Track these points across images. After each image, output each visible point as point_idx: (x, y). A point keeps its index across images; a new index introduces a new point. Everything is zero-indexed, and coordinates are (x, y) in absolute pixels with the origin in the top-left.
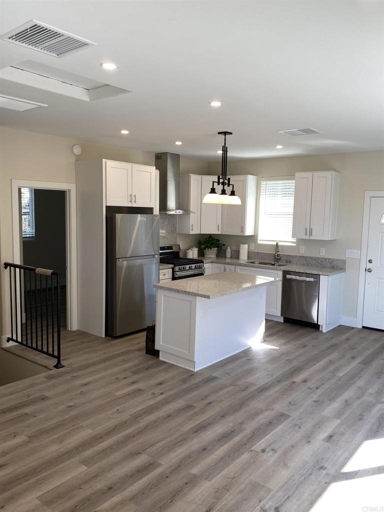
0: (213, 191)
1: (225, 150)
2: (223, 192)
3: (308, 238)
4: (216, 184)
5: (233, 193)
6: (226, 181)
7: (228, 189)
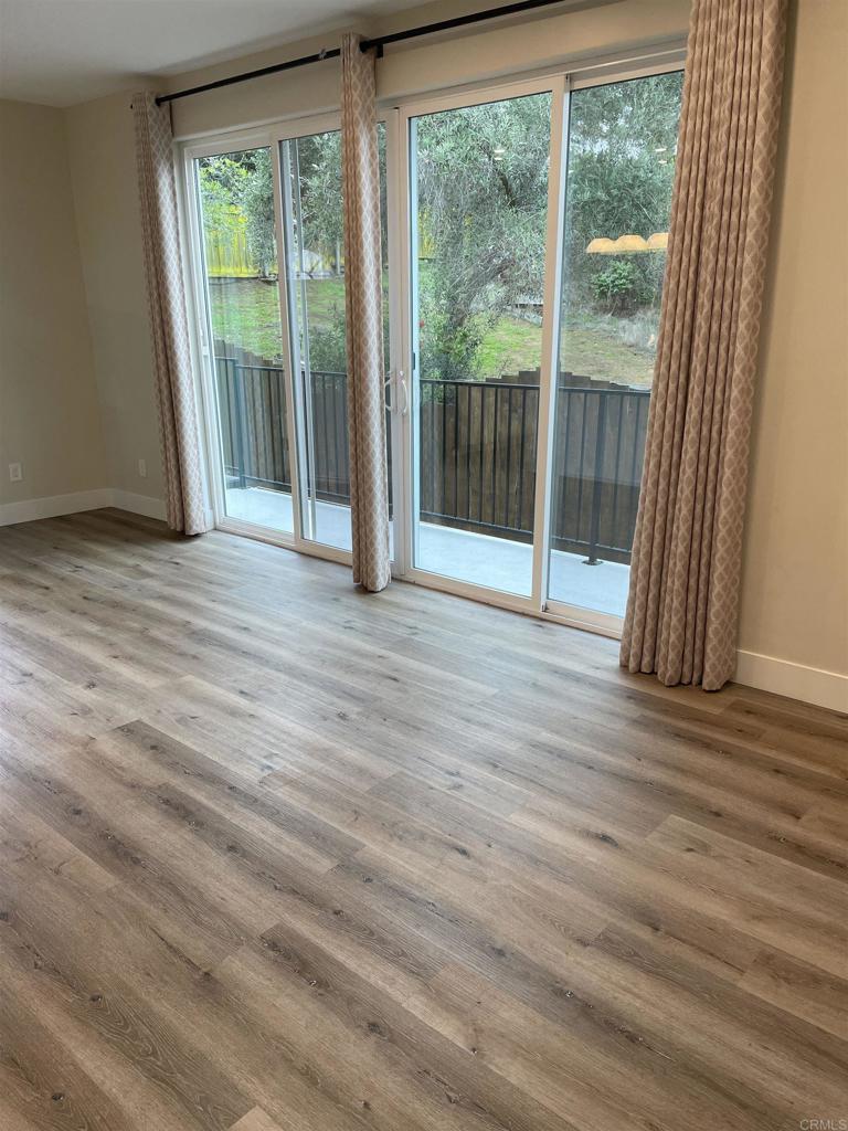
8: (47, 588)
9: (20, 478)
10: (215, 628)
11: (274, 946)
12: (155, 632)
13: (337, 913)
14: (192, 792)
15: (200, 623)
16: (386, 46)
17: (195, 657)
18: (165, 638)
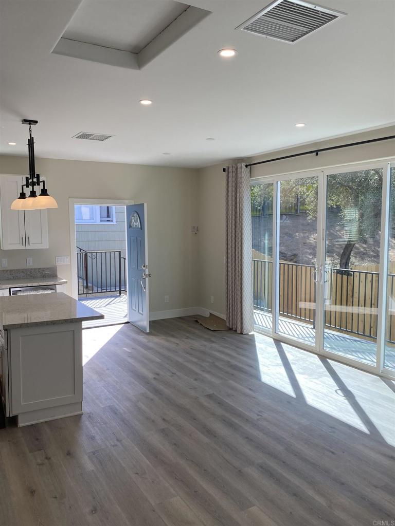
0: (23, 196)
1: (31, 142)
2: (33, 194)
3: (25, 248)
4: (25, 187)
5: (44, 192)
6: (35, 180)
7: (38, 189)
8: (177, 344)
9: (168, 301)
10: (240, 365)
11: (262, 467)
12: (217, 364)
13: (284, 462)
14: (233, 419)
15: (234, 362)
16: (319, 153)
17: (233, 375)
18: (221, 366)
